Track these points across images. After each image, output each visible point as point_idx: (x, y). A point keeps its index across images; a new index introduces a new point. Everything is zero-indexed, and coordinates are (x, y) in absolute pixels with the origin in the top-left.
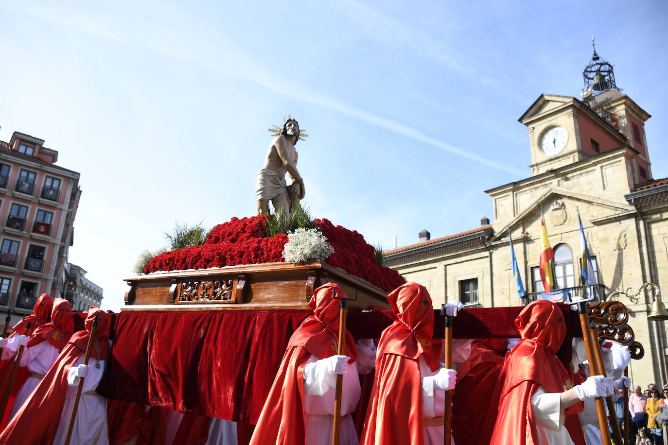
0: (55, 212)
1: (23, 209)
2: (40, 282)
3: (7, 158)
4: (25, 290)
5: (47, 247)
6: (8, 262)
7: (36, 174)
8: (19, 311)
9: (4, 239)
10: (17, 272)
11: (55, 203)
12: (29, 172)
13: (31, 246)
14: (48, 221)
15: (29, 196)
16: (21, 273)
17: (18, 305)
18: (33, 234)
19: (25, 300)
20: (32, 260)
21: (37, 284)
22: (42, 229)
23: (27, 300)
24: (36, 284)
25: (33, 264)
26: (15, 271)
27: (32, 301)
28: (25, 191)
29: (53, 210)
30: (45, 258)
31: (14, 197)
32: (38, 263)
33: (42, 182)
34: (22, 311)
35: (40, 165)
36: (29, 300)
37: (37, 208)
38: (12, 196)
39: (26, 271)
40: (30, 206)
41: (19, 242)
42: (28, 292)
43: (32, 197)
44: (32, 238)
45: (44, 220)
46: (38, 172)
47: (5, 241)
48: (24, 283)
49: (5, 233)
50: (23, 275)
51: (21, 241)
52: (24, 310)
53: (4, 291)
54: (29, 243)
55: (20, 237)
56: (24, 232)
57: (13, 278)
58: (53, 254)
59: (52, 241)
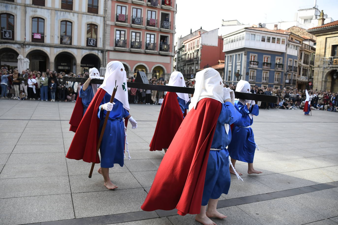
2: (169, 35)
4: (162, 41)
5: (170, 13)
6: (153, 24)
8: (162, 53)
10: (157, 30)
13: (162, 13)
16: (159, 31)
17: (161, 49)
18: (163, 6)
19: (164, 47)
20: (165, 22)
23: (165, 47)
24: (166, 37)
25: (166, 24)
26: (156, 29)
27: (168, 47)
30: (170, 21)
32: (168, 24)
34: (164, 53)
36: (166, 46)
39: (162, 29)
41: (156, 12)
42: (163, 41)
44: (162, 9)
47: (148, 11)
48: (161, 36)
49: (148, 6)
50: (161, 31)
51: (157, 11)
52: (165, 52)
53: (152, 42)
54: (161, 12)
55: (156, 8)
56: (158, 5)
57: (156, 34)
58: (173, 18)
59: (172, 10)
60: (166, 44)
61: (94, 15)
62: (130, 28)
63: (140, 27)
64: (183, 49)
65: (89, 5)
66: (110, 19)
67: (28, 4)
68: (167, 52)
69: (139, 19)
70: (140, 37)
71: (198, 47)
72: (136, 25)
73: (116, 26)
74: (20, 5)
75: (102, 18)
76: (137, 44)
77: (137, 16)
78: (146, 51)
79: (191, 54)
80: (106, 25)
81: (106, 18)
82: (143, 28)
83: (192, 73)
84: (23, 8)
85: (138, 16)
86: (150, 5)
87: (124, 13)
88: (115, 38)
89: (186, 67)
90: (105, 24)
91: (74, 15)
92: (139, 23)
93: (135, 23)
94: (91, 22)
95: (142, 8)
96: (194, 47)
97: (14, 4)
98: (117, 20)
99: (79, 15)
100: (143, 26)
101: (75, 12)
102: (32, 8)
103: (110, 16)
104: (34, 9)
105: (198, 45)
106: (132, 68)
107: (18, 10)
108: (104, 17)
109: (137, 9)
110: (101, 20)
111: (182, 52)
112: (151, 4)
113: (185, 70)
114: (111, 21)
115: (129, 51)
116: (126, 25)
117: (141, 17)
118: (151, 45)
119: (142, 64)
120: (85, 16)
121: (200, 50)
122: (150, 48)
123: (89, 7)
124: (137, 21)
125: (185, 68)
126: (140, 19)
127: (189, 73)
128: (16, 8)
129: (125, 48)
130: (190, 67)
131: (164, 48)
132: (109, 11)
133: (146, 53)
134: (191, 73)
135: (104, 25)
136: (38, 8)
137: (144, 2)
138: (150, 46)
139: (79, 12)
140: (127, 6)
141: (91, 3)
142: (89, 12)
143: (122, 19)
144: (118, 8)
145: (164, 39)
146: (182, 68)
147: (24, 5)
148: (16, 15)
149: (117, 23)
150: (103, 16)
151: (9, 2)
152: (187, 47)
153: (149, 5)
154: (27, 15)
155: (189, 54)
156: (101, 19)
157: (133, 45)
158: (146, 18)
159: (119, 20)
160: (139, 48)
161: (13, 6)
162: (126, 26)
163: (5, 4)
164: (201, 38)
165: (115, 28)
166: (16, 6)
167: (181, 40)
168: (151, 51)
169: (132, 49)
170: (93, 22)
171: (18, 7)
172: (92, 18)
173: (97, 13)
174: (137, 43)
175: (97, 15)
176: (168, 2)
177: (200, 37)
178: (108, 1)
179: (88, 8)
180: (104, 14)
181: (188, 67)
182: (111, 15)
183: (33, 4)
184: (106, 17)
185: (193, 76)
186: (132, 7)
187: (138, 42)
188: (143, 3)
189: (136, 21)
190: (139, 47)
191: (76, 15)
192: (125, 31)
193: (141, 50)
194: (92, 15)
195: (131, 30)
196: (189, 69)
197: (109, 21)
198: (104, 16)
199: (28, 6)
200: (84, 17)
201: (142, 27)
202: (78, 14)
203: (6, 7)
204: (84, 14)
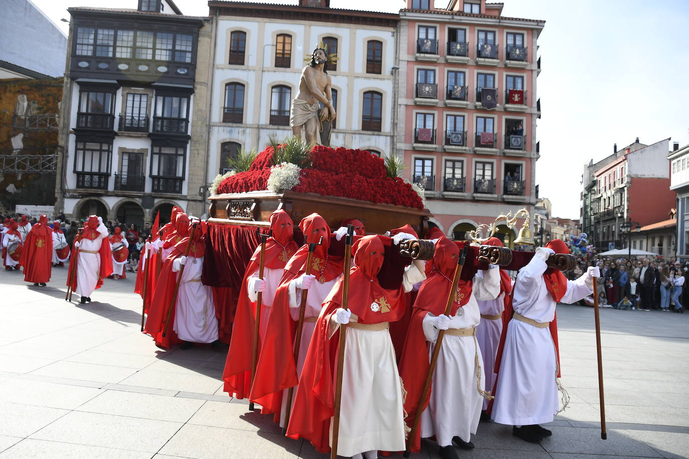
0: (525, 75)
1: (490, 78)
2: (524, 163)
3: (461, 20)
4: (509, 174)
5: (524, 118)
6: (487, 142)
7: (494, 32)
8: (509, 199)
9: (477, 117)
10: (498, 154)
11: (524, 63)
12: (486, 32)
13: (507, 120)
14: (519, 88)
15: (494, 60)
16: (502, 155)
17: (506, 192)
18: (507, 106)
20: (512, 137)
21: (521, 165)
22: (516, 98)
23: (515, 186)
24: (518, 166)
25: (514, 141)
26: (496, 152)
27: (521, 185)
28: (489, 56)
29: (523, 73)
31: (478, 66)
32: (519, 139)
33: (503, 41)
34: (512, 199)
35: (498, 21)
36: (517, 185)
37: (505, 74)
38: (475, 64)
39: (508, 151)
40: (496, 73)
41: (493, 118)
42: (512, 175)
43: (498, 61)
44: (506, 111)
45: (514, 86)
46: (496, 30)
47: (478, 119)
48: (507, 165)
49: (477, 109)
50: (505, 156)
51: (496, 117)
52: (514, 197)
53: (488, 178)
54: (504, 117)
55: (493, 112)
56: (498, 105)
57: (494, 161)
58: (532, 127)
59: (528, 111)
60: (519, 180)
61: (373, 135)
62: (442, 152)
63: (462, 150)
64: (595, 188)
65: (364, 117)
66: (403, 138)
67: (262, 125)
68: (518, 197)
69: (459, 136)
70: (462, 168)
71: (622, 183)
72: (453, 147)
73: (415, 150)
74: (250, 128)
75: (389, 138)
76: (455, 183)
77: (455, 130)
78: (475, 195)
79: (609, 198)
80: (396, 149)
81: (395, 139)
82: (468, 152)
83: (613, 239)
84: (255, 131)
85: (457, 129)
86: (480, 106)
87: (429, 125)
88: (413, 174)
89: (601, 226)
90: (393, 148)
91: (337, 137)
92: (460, 142)
93: (451, 143)
94: (369, 147)
95: (466, 114)
96: (615, 182)
97: (241, 127)
98: (417, 141)
99: (348, 136)
100: (467, 148)
101: (339, 131)
102: (268, 131)
103: (403, 133)
104: (272, 131)
105: (622, 179)
106: (447, 230)
107: (247, 135)
108: (392, 137)
109: (455, 116)
110: (386, 143)
111: (592, 194)
112: (482, 105)
113: (598, 234)
114: (405, 142)
115: (441, 197)
116: (433, 148)
117: (464, 131)
118: (485, 183)
119: (466, 221)
120: (357, 136)
121: (626, 189)
122: (482, 189)
123: (366, 120)
124: (455, 140)
125: (598, 229)
126: (461, 134)
127: (606, 240)
128: (244, 132)
129: (432, 192)
130: (609, 227)
131: (512, 189)
132: (401, 126)
133: (474, 200)
134: (611, 239)
135: (392, 150)
136: (278, 129)
137: (468, 103)
138: (482, 185)
139: (346, 130)
140: (436, 113)
141: (368, 114)
142: (363, 129)
143: (425, 137)
144: (418, 119)
145: (512, 170)
146: (593, 229)
147: (257, 126)
148: (244, 144)
149: (415, 145)
150: (389, 134)
151: (235, 125)
152: (602, 185)
153: (478, 107)
154: (261, 141)
155: (605, 199)
156: (386, 140)
157: (448, 185)
158: (475, 132)
159: (420, 139)
160: (461, 190)
161: (241, 130)
162: (434, 150)
163: (229, 129)
164: (627, 164)
165: (414, 156)
166: (245, 129)
167: (591, 169)
168: (484, 195)
169: (446, 193)
170: (372, 147)
171: (248, 131)
172: (369, 140)
173: (380, 130)
174: (455, 181)
175: (380, 133)
176: (518, 97)
177: (626, 161)
178: (400, 108)
179: (363, 122)
180: (392, 131)
181: (604, 227)
182: (405, 132)
183: (270, 124)
184: (396, 136)
185: (613, 245)
186: (445, 113)
187: (457, 179)
188: (467, 105)
189: (453, 139)
190: (459, 189)
191: (341, 136)
192: (432, 160)
193: (465, 194)
194: (369, 135)
195: (444, 158)
196: (606, 232)
197: (401, 142)
198: (392, 134)
199: (263, 128)
200: (355, 138)
201: (465, 150)
202: (344, 134)
203: (230, 132)
204: (355, 134)
